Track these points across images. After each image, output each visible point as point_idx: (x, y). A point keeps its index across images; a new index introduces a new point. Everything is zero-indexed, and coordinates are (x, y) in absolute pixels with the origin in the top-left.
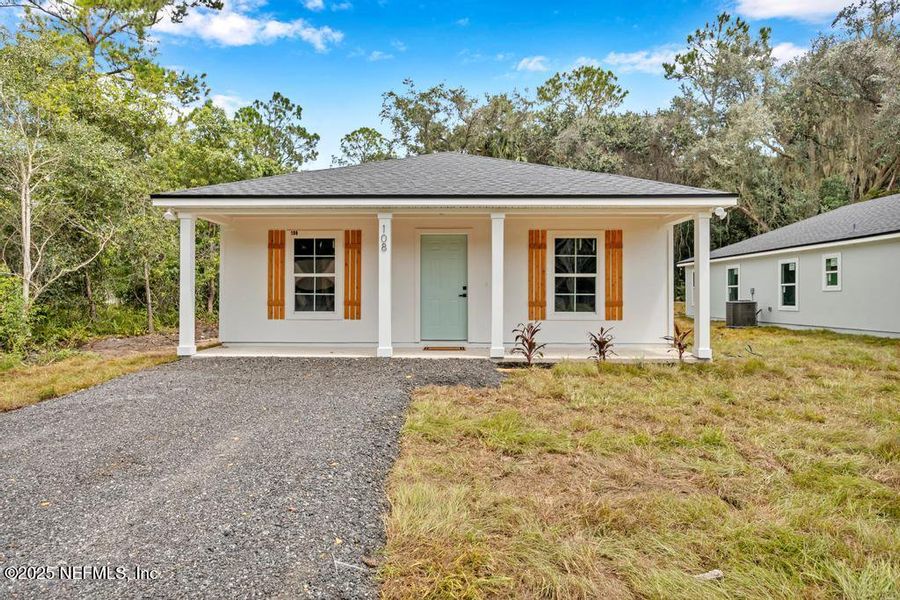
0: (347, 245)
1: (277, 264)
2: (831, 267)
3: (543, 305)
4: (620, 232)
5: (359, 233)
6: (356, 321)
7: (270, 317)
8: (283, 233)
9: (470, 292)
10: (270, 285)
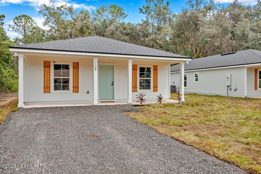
0: (74, 67)
1: (47, 74)
2: (196, 76)
3: (136, 87)
4: (157, 66)
5: (78, 63)
6: (77, 93)
7: (45, 93)
8: (49, 62)
9: (115, 83)
10: (45, 81)
